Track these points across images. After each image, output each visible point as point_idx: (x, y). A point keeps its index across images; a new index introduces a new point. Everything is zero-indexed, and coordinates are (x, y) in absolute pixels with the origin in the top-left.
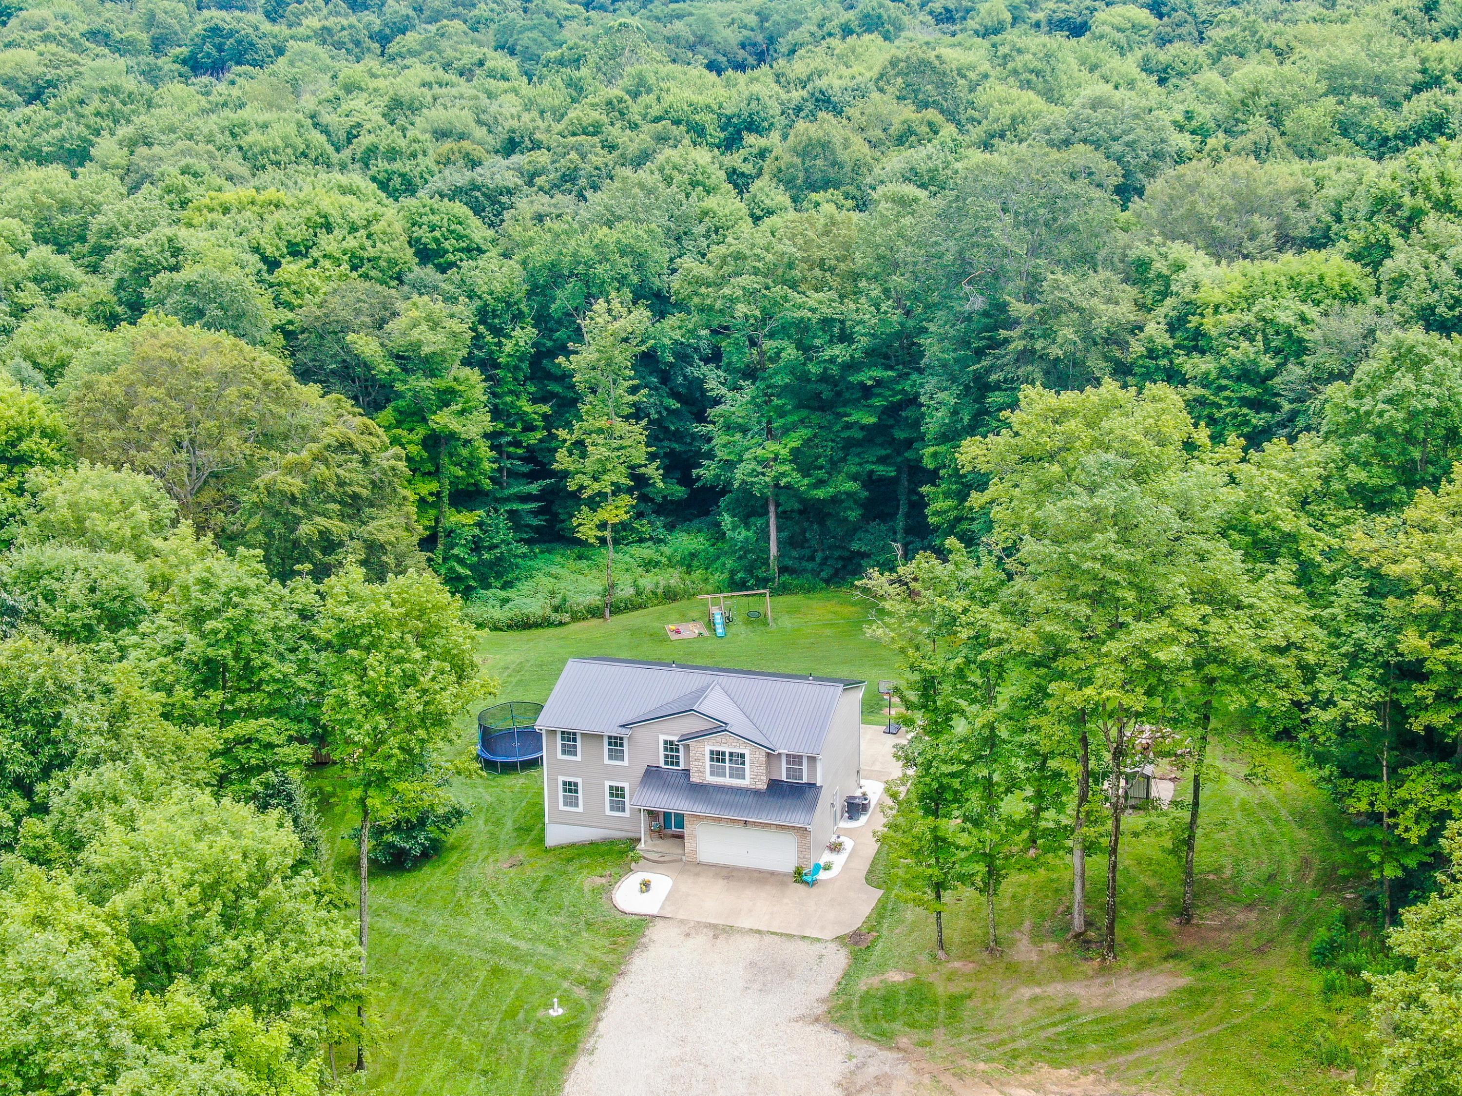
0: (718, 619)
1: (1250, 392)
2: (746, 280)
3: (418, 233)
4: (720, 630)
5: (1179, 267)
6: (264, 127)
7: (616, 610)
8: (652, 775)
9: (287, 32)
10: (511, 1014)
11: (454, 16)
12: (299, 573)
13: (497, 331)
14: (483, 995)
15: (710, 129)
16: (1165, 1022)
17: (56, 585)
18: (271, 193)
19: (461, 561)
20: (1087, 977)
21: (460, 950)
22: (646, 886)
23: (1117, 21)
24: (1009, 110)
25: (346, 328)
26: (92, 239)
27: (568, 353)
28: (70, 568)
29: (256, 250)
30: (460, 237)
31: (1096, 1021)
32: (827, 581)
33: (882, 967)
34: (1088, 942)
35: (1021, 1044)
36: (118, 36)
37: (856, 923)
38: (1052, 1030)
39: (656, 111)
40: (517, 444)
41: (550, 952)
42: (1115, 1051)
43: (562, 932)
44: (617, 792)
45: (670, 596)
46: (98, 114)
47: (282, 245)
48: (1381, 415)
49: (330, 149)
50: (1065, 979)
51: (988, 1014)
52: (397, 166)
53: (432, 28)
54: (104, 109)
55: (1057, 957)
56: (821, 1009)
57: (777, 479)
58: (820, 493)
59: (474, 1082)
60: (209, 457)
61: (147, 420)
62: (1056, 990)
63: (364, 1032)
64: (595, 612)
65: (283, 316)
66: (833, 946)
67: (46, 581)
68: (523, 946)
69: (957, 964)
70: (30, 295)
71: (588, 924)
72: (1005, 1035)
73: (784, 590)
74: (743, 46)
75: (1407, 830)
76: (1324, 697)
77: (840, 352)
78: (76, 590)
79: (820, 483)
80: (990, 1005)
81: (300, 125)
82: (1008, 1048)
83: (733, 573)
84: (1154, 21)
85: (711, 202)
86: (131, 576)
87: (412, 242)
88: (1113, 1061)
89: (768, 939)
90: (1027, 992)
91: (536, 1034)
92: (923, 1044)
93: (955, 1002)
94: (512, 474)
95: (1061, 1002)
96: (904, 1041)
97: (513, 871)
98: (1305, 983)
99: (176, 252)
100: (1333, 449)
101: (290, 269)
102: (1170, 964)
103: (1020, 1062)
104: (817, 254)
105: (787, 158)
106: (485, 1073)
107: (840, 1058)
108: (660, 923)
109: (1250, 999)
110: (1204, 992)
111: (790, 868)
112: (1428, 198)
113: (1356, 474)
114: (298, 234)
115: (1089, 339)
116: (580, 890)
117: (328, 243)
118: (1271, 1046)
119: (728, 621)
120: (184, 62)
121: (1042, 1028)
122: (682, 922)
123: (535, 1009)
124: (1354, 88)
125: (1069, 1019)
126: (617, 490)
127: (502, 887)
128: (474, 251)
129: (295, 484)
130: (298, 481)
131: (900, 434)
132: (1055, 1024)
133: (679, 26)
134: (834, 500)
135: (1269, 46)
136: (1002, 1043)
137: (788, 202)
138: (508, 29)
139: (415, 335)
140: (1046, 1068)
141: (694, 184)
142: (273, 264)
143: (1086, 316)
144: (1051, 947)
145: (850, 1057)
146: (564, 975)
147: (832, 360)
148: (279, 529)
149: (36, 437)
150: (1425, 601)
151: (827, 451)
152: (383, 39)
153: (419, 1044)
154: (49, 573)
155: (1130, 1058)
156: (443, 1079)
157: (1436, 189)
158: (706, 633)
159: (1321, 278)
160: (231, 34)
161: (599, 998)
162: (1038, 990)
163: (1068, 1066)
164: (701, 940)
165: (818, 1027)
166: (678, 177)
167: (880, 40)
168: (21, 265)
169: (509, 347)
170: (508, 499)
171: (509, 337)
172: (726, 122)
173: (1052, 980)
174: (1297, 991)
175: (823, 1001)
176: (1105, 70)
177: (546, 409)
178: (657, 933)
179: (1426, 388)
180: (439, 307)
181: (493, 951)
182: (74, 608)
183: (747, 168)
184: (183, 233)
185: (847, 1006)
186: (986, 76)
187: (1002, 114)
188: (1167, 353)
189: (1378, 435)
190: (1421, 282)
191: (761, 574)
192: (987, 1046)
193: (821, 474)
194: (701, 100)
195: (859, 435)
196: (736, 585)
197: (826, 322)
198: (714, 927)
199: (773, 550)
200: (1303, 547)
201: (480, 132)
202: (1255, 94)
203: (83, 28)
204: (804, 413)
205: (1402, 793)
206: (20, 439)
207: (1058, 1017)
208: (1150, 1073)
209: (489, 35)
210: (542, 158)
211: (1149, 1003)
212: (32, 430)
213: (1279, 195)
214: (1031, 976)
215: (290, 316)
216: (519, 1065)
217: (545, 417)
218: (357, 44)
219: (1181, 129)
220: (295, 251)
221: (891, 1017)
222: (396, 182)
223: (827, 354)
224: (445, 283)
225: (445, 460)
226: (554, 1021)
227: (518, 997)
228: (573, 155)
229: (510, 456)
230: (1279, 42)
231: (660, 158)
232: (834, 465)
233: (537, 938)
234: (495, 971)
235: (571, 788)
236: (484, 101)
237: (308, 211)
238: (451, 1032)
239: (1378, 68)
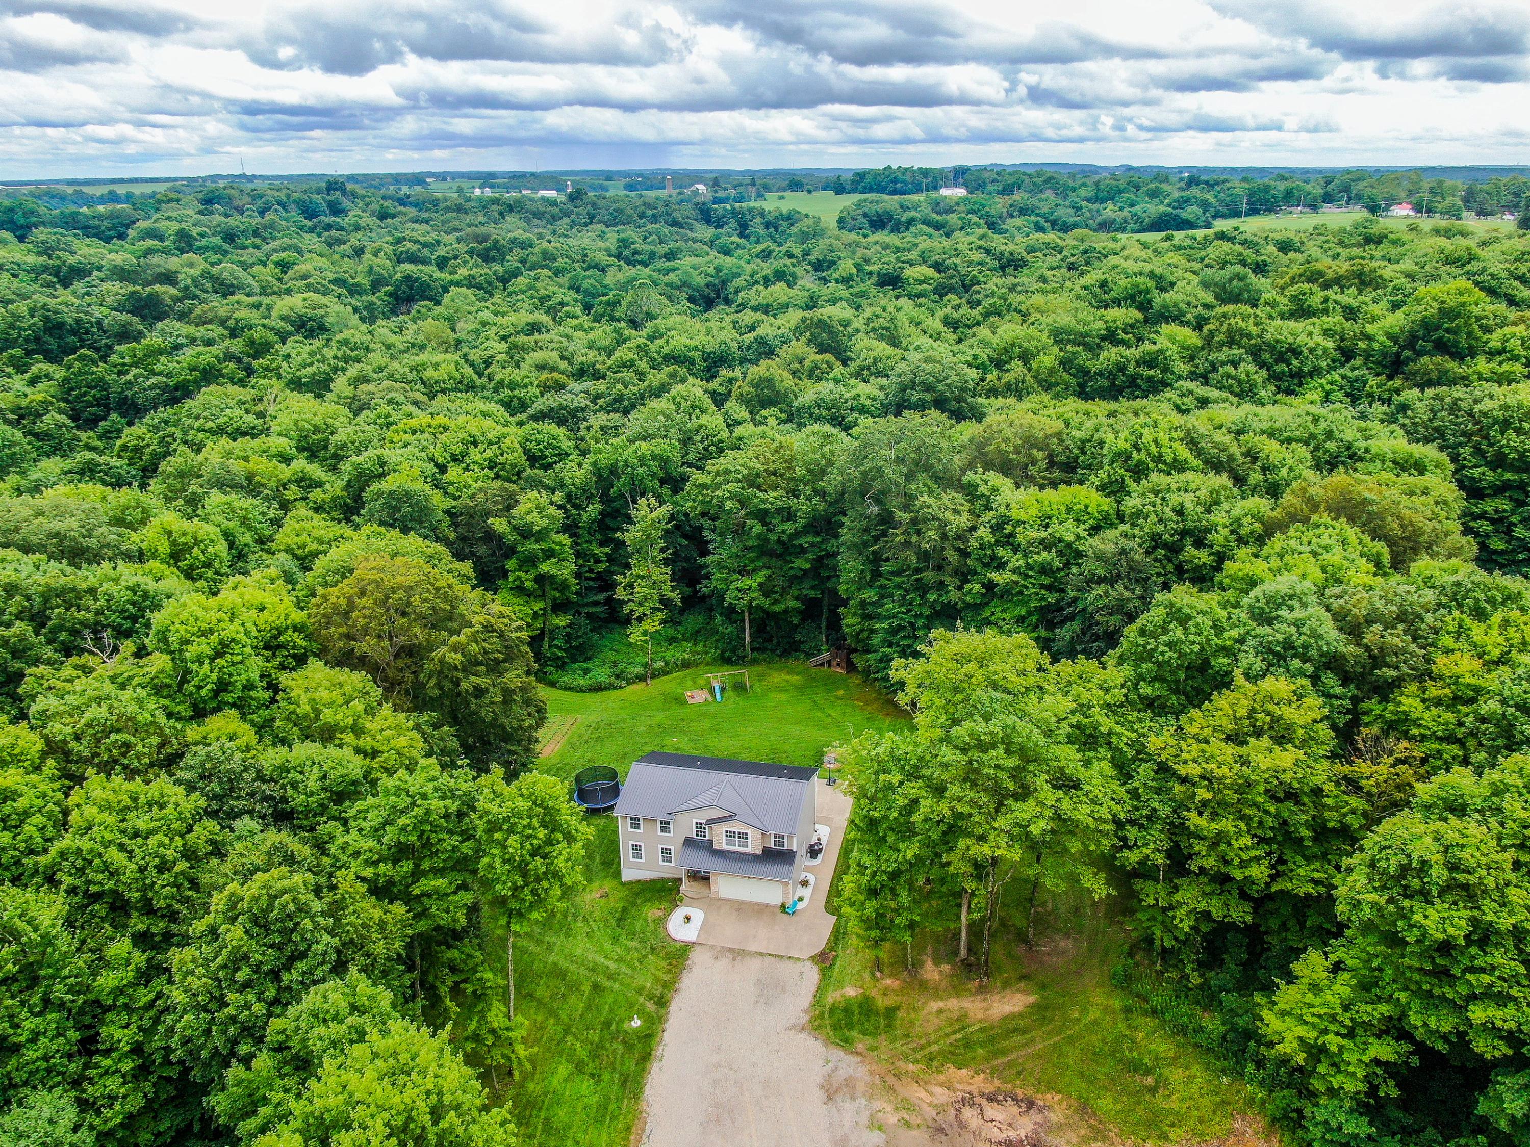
0: (717, 690)
1: (1046, 581)
2: (731, 487)
3: (529, 446)
4: (718, 697)
5: (995, 490)
6: (436, 366)
7: (654, 676)
8: (689, 842)
9: (450, 278)
10: (607, 1024)
11: (542, 267)
12: (461, 766)
13: (577, 507)
14: (588, 1008)
15: (698, 361)
16: (1025, 1032)
17: (299, 777)
18: (441, 419)
19: (560, 648)
20: (972, 994)
21: (573, 968)
22: (688, 919)
23: (917, 276)
24: (872, 354)
25: (488, 514)
26: (332, 449)
27: (623, 531)
28: (309, 763)
29: (432, 459)
30: (554, 448)
31: (982, 1030)
32: (781, 656)
33: (840, 984)
34: (970, 965)
35: (934, 1048)
36: (351, 281)
37: (821, 945)
38: (954, 1037)
39: (666, 350)
40: (591, 571)
41: (629, 971)
42: (996, 1054)
43: (636, 955)
44: (666, 852)
45: (686, 665)
46: (335, 357)
47: (447, 455)
48: (1162, 654)
49: (475, 377)
50: (958, 995)
51: (912, 1023)
52: (516, 392)
53: (532, 273)
54: (339, 354)
55: (952, 976)
56: (805, 1019)
57: (750, 602)
58: (777, 608)
59: (586, 1084)
60: (402, 640)
61: (362, 622)
62: (953, 1004)
63: (513, 1056)
64: (641, 678)
65: (450, 503)
66: (809, 964)
67: (292, 775)
68: (612, 965)
69: (888, 981)
70: (292, 493)
71: (653, 949)
72: (923, 1041)
73: (754, 662)
74: (707, 286)
75: (1181, 921)
76: (1131, 843)
77: (789, 527)
78: (313, 783)
79: (776, 602)
80: (912, 1015)
81: (457, 364)
82: (926, 1051)
83: (723, 652)
84: (937, 275)
85: (704, 420)
86: (351, 766)
87: (526, 452)
88: (994, 1063)
89: (768, 960)
90: (935, 1005)
91: (624, 1042)
92: (872, 1049)
93: (891, 1012)
94: (589, 589)
95: (956, 1015)
96: (860, 1047)
97: (603, 901)
98: (1111, 1002)
99: (383, 464)
100: (1127, 670)
101: (454, 473)
102: (1022, 985)
103: (935, 1063)
104: (772, 467)
105: (746, 389)
106: (592, 1076)
107: (821, 1062)
108: (698, 949)
109: (1076, 1015)
110: (1046, 1009)
111: (778, 903)
112: (1149, 454)
113: (1145, 689)
114: (457, 449)
115: (944, 537)
116: (646, 920)
117: (475, 454)
118: (1095, 1054)
119: (723, 689)
120: (390, 295)
121: (947, 1035)
122: (712, 947)
123: (621, 1021)
124: (1069, 341)
125: (963, 1028)
126: (655, 610)
127: (596, 914)
128: (563, 455)
129: (456, 658)
130: (459, 656)
131: (824, 573)
132: (954, 1032)
133: (672, 276)
134: (786, 611)
135: (1016, 310)
136: (922, 1048)
137: (747, 415)
138: (575, 278)
139: (529, 519)
140: (952, 1069)
141: (693, 407)
142: (443, 469)
143: (943, 524)
144: (946, 968)
145: (827, 1062)
146: (640, 991)
147: (784, 532)
148: (447, 685)
149: (290, 632)
150: (1203, 794)
151: (780, 582)
152: (505, 280)
153: (549, 1050)
154: (294, 768)
155: (1005, 1060)
156: (566, 1080)
157: (1154, 450)
158: (710, 698)
159: (1086, 507)
160: (417, 279)
161: (662, 1011)
162: (941, 1004)
163: (966, 1067)
164: (724, 963)
165: (804, 1035)
166: (684, 404)
167: (785, 286)
168: (286, 472)
169: (585, 516)
170: (587, 605)
171: (584, 510)
172: (706, 357)
173: (949, 996)
174: (1106, 1008)
175: (806, 1012)
176: (923, 326)
177: (607, 550)
178: (697, 957)
179: (1191, 637)
180: (544, 500)
181: (593, 970)
182: (312, 794)
183: (722, 390)
184: (386, 452)
185: (821, 1016)
186: (858, 331)
187: (867, 357)
188: (991, 546)
189: (1160, 665)
190: (1153, 518)
191: (740, 652)
192: (913, 1049)
193: (777, 596)
194: (692, 343)
195: (800, 574)
196: (726, 660)
197: (779, 511)
198: (731, 950)
199: (748, 639)
200: (1114, 740)
201: (563, 365)
202: (1013, 345)
203: (331, 276)
204: (765, 559)
205: (1177, 897)
206: (280, 634)
207: (956, 1027)
208: (1019, 1073)
209: (564, 280)
210: (602, 386)
211: (1013, 1017)
212: (287, 628)
213: (1047, 437)
214: (936, 994)
215: (454, 503)
216: (614, 1069)
217: (607, 554)
218: (490, 284)
219: (970, 365)
220: (455, 459)
221: (850, 1026)
222: (515, 403)
223: (779, 529)
224: (547, 477)
225: (547, 588)
226: (636, 1031)
227: (611, 1010)
228: (619, 386)
229: (587, 579)
230: (1023, 308)
231: (673, 392)
232: (784, 592)
233: (620, 960)
234: (596, 987)
235: (637, 848)
236: (565, 343)
237: (463, 435)
238: (569, 1038)
239: (1081, 328)
